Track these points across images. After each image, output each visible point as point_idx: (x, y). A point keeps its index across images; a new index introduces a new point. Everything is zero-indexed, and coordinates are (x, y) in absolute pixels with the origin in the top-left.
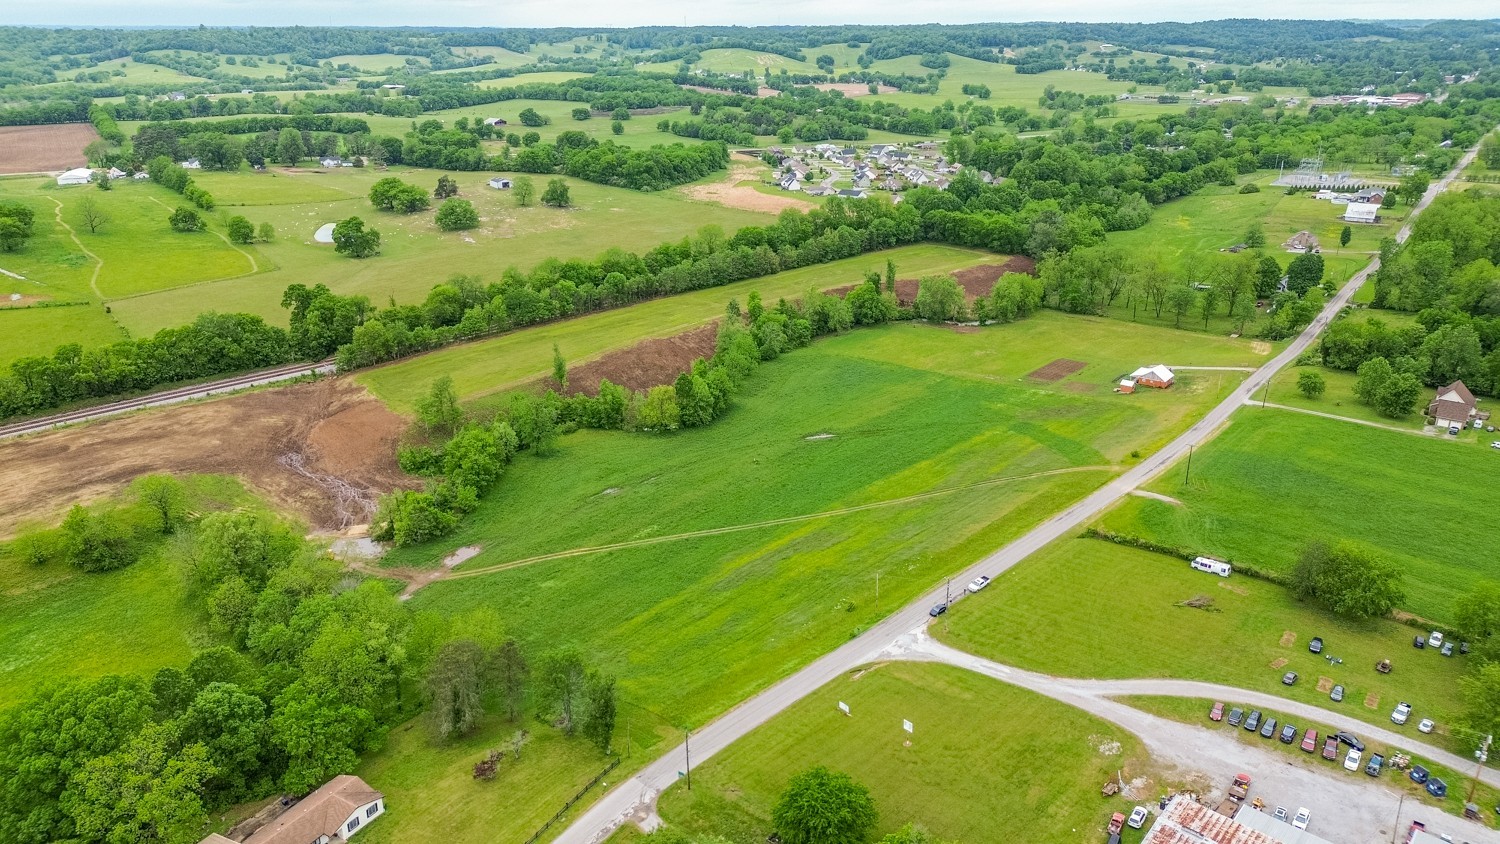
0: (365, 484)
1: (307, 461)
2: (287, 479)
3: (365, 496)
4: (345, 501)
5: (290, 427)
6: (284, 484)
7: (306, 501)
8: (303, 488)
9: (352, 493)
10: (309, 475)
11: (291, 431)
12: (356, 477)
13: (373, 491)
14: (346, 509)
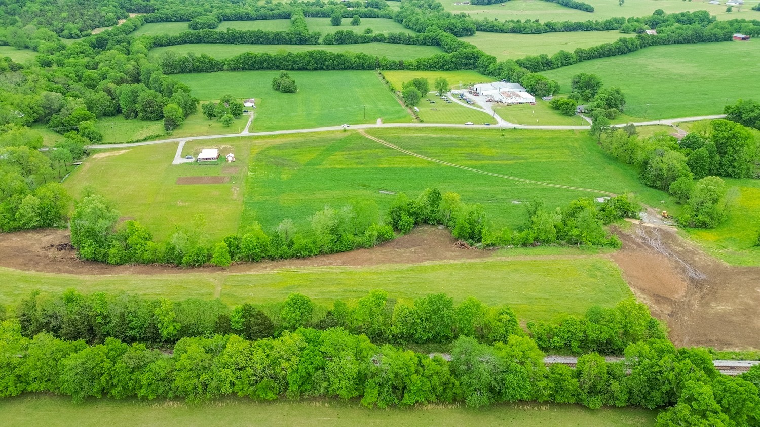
0: (644, 245)
1: (684, 270)
2: (695, 261)
3: (644, 239)
4: (656, 239)
5: (704, 301)
6: (697, 258)
7: (680, 245)
8: (683, 253)
9: (651, 242)
10: (681, 261)
11: (703, 298)
12: (649, 251)
13: (639, 240)
14: (655, 235)
